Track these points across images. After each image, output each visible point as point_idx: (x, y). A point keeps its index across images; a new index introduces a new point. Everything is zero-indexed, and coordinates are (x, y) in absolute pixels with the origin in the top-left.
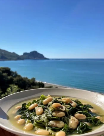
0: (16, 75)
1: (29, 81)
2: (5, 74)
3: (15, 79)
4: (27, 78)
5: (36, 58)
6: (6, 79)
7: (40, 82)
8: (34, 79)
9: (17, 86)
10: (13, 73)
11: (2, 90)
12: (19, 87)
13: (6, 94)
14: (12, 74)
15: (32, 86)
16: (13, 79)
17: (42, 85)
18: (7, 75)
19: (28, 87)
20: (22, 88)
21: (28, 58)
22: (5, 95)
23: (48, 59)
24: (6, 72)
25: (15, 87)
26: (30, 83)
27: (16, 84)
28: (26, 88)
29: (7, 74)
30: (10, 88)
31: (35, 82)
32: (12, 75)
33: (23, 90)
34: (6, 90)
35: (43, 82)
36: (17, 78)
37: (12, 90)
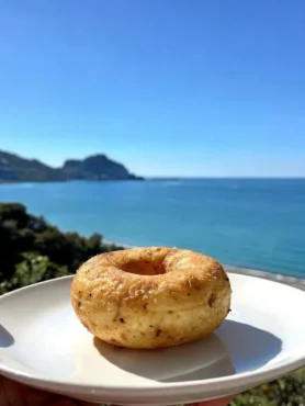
0: (43, 227)
1: (83, 241)
2: (10, 224)
3: (39, 238)
4: (75, 235)
5: (103, 176)
6: (14, 238)
8: (97, 238)
9: (46, 258)
10: (35, 219)
12: (51, 260)
13: (15, 280)
14: (32, 222)
16: (34, 238)
18: (15, 226)
20: (61, 264)
21: (79, 177)
22: (10, 285)
23: (141, 179)
27: (43, 254)
29: (17, 221)
30: (26, 262)
32: (31, 227)
33: (64, 269)
34: (15, 269)
36: (46, 234)
37: (30, 269)
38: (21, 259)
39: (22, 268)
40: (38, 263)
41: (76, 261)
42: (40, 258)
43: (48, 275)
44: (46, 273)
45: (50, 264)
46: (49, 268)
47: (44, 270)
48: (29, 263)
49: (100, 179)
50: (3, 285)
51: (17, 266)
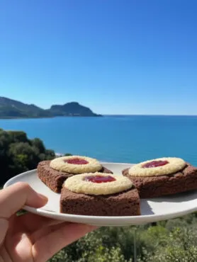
23: (100, 116)
49: (74, 116)
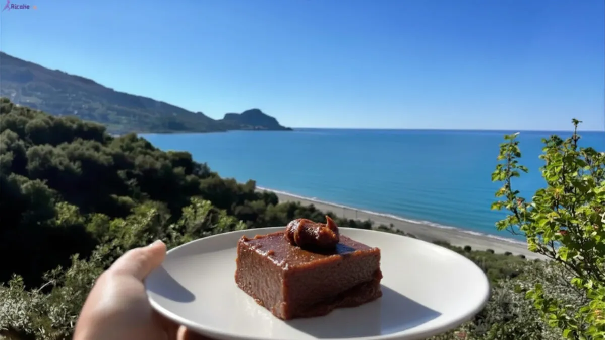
0: (207, 174)
1: (240, 187)
2: (179, 170)
3: (204, 183)
4: (233, 182)
5: (257, 127)
6: (182, 183)
7: (269, 190)
8: (252, 184)
9: (209, 202)
10: (199, 167)
11: (171, 213)
12: (212, 204)
13: (182, 222)
14: (197, 169)
15: (246, 202)
16: (199, 184)
17: (272, 199)
18: (183, 172)
19: (238, 204)
20: (222, 208)
21: (237, 128)
22: (177, 226)
24: (183, 166)
25: (203, 205)
26: (242, 193)
27: (206, 198)
28: (232, 208)
29: (185, 168)
30: (191, 206)
31: (256, 191)
32: (196, 174)
33: (224, 212)
34: (182, 212)
35: (276, 192)
36: (209, 180)
37: (195, 212)
38: (188, 203)
39: (187, 211)
40: (202, 206)
41: (234, 204)
42: (204, 202)
43: (210, 217)
44: (208, 215)
45: (212, 207)
46: (211, 211)
47: (207, 212)
48: (195, 207)
50: (172, 226)
51: (184, 209)
